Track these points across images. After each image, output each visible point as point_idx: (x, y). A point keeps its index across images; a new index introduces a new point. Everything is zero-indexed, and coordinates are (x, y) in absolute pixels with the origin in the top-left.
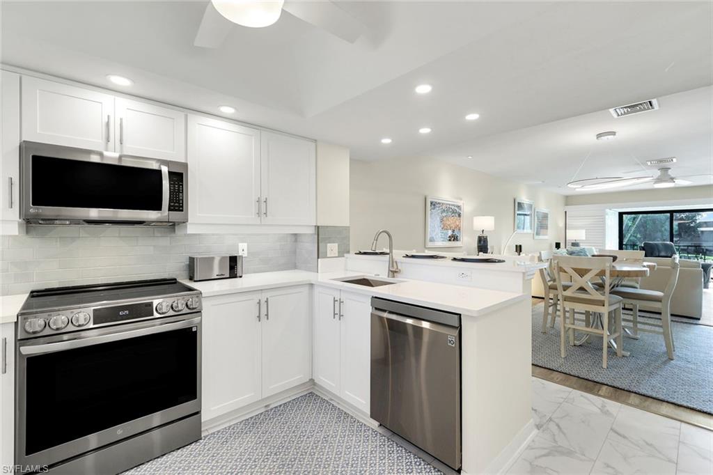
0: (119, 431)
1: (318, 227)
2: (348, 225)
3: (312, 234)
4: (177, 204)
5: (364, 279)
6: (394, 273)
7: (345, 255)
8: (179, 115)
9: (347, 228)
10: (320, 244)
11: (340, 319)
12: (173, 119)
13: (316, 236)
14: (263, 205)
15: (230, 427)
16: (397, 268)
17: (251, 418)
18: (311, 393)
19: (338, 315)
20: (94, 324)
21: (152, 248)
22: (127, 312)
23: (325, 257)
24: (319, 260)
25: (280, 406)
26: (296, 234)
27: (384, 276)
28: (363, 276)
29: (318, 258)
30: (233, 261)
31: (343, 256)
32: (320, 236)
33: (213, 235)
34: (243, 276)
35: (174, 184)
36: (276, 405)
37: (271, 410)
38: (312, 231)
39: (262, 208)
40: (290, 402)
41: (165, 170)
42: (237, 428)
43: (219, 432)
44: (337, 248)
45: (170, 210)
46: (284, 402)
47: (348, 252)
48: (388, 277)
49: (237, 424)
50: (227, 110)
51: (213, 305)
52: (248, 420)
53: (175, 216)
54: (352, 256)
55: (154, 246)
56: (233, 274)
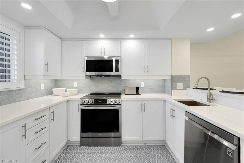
0: (100, 134)
1: (172, 76)
2: (190, 75)
3: (170, 79)
4: (117, 70)
5: (194, 101)
6: (210, 99)
7: (187, 89)
8: (119, 42)
9: (189, 77)
10: (173, 83)
11: (173, 118)
12: (117, 43)
13: (171, 80)
14: (147, 68)
15: (130, 146)
16: (212, 98)
17: (138, 146)
18: (164, 146)
19: (172, 116)
20: (94, 103)
21: (115, 83)
22: (101, 101)
23: (176, 89)
24: (172, 90)
25: (150, 146)
26: (164, 79)
27: (205, 101)
28: (194, 99)
29: (172, 89)
30: (137, 89)
31: (186, 89)
32: (173, 80)
33: (133, 79)
34: (141, 94)
35: (117, 64)
36: (148, 145)
37: (146, 146)
38: (169, 78)
39: (146, 69)
40: (154, 146)
41: (114, 60)
42: (132, 147)
43: (127, 146)
44: (182, 85)
45: (115, 72)
46: (152, 145)
47: (189, 87)
48: (207, 102)
49: (133, 146)
50: (132, 36)
51: (125, 103)
52: (136, 146)
53: (117, 73)
54: (191, 89)
55: (116, 83)
56: (137, 93)
